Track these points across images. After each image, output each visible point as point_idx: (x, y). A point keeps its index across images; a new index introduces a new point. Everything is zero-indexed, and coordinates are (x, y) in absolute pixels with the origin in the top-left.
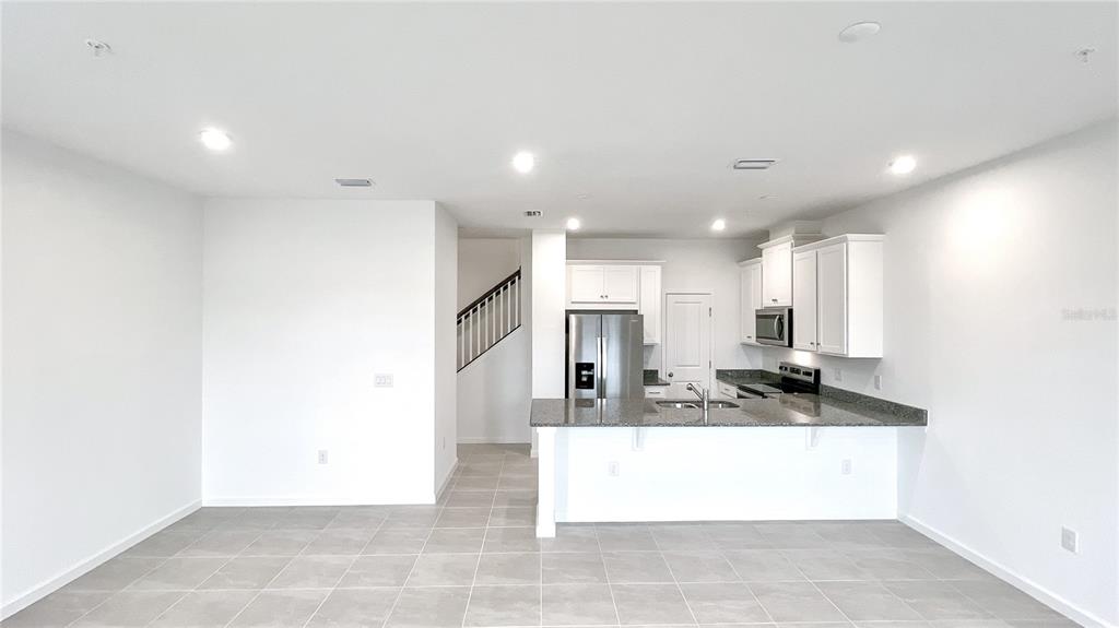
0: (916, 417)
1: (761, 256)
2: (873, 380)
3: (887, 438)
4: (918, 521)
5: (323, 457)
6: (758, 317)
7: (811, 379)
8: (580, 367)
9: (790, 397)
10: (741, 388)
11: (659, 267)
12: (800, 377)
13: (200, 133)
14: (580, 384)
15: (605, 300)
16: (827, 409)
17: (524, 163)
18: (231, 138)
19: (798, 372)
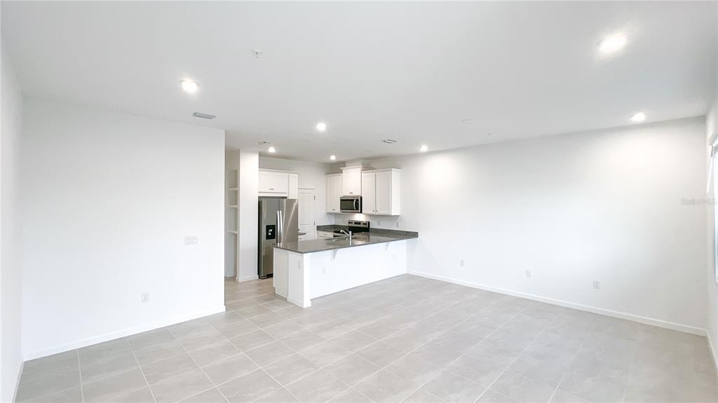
0: (415, 235)
1: (342, 173)
2: (395, 224)
3: (400, 245)
4: (414, 272)
5: (145, 298)
6: (341, 200)
7: (367, 226)
8: (268, 227)
9: (356, 235)
10: (335, 232)
11: (297, 175)
12: (361, 226)
13: (182, 81)
14: (268, 237)
15: (272, 191)
16: (372, 237)
17: (321, 127)
18: (198, 85)
19: (359, 223)
